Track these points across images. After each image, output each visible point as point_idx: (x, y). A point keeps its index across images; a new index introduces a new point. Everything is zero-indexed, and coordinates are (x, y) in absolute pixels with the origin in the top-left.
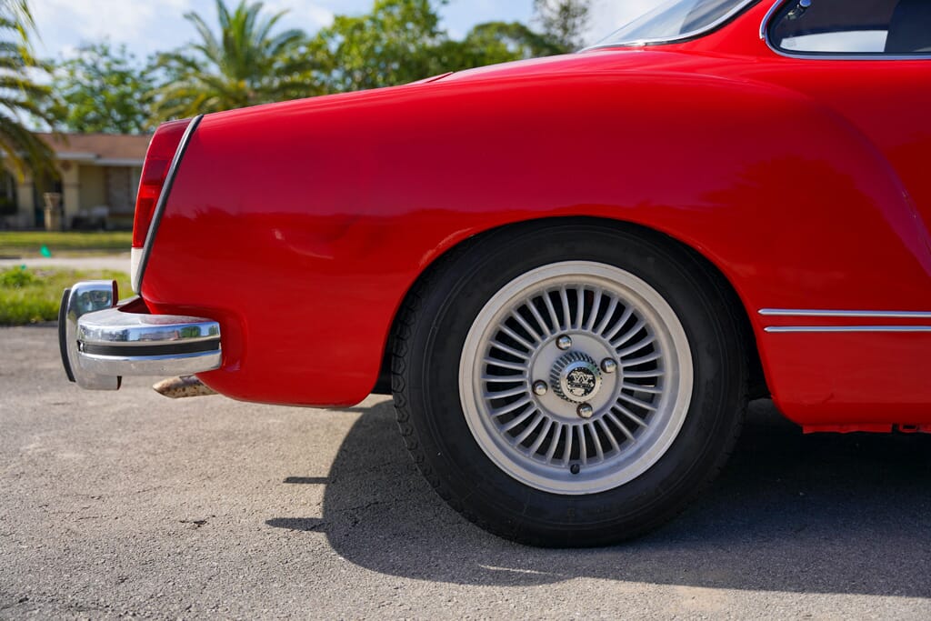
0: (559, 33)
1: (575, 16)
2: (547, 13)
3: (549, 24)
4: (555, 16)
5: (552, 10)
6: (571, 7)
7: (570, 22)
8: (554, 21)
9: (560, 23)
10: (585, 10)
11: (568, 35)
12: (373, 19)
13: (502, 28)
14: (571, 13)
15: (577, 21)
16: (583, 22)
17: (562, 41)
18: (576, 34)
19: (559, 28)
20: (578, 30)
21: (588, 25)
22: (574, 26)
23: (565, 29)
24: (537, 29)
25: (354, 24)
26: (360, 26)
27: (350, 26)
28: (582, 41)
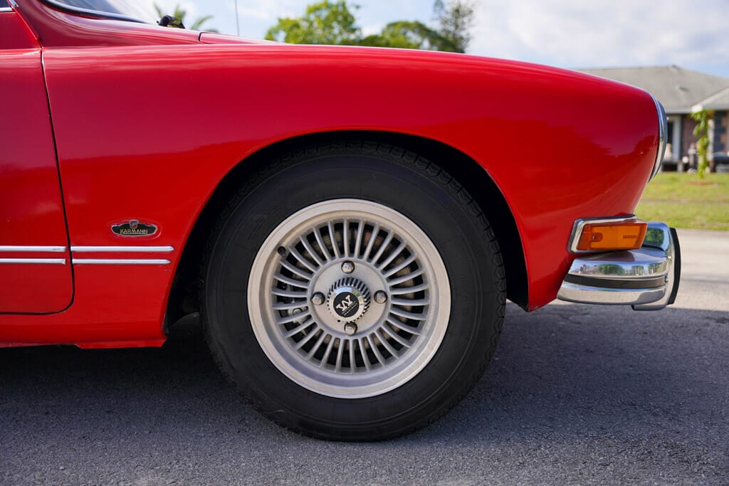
0: (452, 28)
1: (463, 16)
2: (443, 14)
3: (445, 22)
4: (449, 17)
5: (447, 12)
6: (460, 10)
7: (460, 21)
8: (448, 20)
9: (453, 21)
10: (471, 12)
11: (458, 30)
12: (307, 20)
13: (406, 25)
14: (461, 13)
15: (465, 20)
16: (470, 20)
17: (454, 35)
18: (463, 29)
19: (451, 25)
20: (466, 26)
21: (474, 22)
22: (463, 23)
23: (457, 26)
24: (435, 26)
25: (292, 24)
26: (296, 25)
27: (289, 26)
28: (468, 34)
